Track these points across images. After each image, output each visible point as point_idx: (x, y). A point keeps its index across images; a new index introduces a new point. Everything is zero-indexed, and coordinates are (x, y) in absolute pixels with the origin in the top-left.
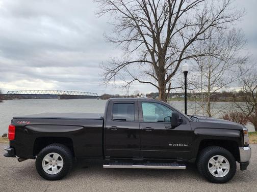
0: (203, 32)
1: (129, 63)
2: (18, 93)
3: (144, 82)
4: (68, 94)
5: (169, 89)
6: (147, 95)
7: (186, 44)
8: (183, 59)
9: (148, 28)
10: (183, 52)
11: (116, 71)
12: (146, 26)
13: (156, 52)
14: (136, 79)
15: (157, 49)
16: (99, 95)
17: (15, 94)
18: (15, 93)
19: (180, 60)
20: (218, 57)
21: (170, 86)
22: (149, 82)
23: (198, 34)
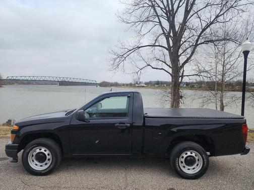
0: (223, 14)
1: (140, 47)
2: (17, 79)
3: (157, 69)
5: (182, 76)
6: (146, 84)
7: (203, 28)
8: (200, 44)
9: (161, 8)
10: (199, 36)
12: (159, 6)
13: (171, 36)
14: (149, 65)
15: (171, 34)
17: (14, 80)
18: (15, 78)
19: (196, 45)
20: (237, 42)
21: (183, 74)
22: (162, 69)
23: (217, 16)
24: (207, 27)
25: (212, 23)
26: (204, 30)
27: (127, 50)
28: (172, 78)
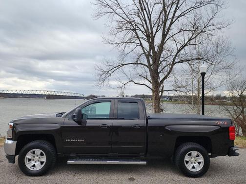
0: (195, 38)
1: (124, 65)
3: (139, 84)
4: (54, 94)
5: (162, 91)
7: (178, 49)
8: (176, 63)
9: (142, 32)
10: (176, 56)
11: (110, 72)
12: (140, 30)
13: (151, 55)
14: (132, 81)
15: (151, 54)
16: (86, 96)
19: (173, 64)
20: (208, 62)
22: (143, 84)
23: (190, 40)
24: (182, 49)
25: (186, 45)
26: (179, 51)
27: (112, 67)
28: (153, 93)
